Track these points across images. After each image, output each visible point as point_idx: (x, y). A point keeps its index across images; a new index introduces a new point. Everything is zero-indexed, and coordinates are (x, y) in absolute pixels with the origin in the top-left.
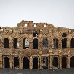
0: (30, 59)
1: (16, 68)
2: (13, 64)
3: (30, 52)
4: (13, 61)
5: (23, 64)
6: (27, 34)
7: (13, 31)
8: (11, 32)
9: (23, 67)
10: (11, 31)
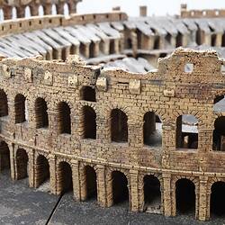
0: (202, 187)
1: (150, 210)
2: (142, 198)
3: (203, 161)
4: (141, 187)
5: (174, 201)
6: (193, 100)
7: (141, 87)
8: (133, 90)
9: (174, 211)
10: (135, 85)
